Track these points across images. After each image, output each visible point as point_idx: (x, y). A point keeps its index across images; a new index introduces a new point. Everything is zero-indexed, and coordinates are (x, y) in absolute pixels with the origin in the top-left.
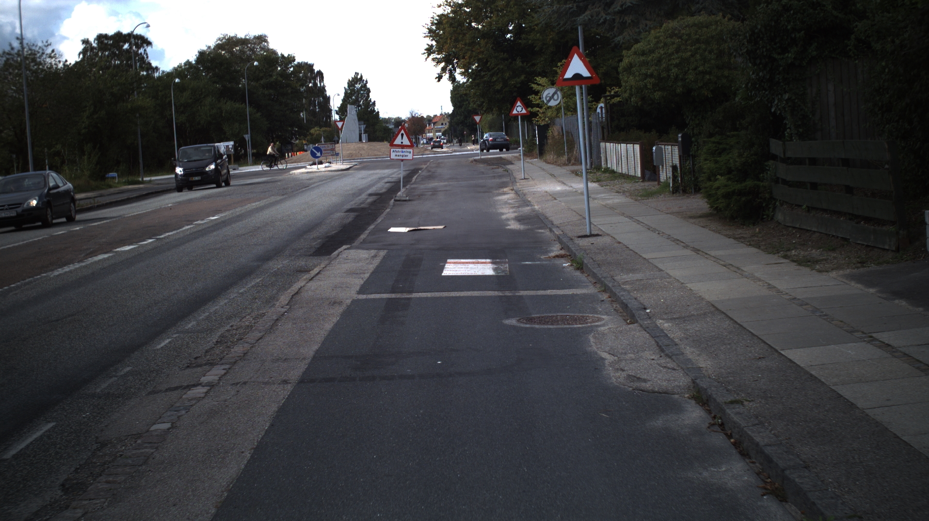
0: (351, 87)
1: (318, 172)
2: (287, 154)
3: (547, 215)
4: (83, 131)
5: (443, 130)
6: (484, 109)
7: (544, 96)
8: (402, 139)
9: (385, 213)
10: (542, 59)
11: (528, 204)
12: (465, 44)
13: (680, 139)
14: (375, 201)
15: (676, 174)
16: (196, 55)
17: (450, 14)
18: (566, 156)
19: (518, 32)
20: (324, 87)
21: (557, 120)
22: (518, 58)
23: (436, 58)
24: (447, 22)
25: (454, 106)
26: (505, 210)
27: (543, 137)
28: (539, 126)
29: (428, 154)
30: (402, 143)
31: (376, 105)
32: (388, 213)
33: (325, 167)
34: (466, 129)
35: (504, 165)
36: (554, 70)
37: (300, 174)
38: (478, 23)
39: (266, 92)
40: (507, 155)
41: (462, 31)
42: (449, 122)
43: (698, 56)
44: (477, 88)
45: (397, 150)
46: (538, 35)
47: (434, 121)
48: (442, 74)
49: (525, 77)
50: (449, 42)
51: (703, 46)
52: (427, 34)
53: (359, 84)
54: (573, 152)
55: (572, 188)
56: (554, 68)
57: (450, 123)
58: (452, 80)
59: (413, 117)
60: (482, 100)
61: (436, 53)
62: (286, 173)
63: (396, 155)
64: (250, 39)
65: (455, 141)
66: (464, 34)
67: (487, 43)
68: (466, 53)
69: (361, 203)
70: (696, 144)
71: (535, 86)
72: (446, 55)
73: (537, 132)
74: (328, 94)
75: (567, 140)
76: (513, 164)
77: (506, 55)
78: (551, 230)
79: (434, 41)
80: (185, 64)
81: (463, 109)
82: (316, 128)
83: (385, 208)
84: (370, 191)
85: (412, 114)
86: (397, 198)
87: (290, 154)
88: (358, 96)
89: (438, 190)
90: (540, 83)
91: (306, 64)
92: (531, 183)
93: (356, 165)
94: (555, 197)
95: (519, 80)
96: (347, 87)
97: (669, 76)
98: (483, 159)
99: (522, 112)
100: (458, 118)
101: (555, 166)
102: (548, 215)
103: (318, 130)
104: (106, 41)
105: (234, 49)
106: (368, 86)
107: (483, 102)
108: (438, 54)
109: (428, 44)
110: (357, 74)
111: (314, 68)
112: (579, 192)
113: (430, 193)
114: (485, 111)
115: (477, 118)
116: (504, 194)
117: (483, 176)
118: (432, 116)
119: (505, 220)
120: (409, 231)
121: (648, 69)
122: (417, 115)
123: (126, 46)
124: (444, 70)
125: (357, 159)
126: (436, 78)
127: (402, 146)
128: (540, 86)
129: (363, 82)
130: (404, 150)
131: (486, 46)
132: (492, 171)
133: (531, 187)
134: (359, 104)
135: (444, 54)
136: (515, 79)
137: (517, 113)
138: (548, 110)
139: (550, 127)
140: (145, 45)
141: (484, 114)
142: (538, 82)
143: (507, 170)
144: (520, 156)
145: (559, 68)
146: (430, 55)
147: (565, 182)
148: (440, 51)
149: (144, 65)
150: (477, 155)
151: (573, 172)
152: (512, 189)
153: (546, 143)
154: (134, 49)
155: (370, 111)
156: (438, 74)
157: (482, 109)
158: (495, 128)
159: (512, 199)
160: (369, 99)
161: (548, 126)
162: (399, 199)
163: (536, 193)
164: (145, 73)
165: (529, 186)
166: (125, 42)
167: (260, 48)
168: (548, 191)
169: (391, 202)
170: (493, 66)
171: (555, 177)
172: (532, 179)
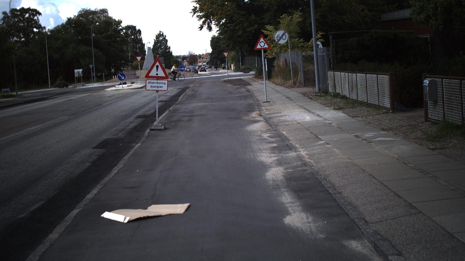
0: (157, 39)
1: (122, 89)
2: (113, 76)
5: (207, 61)
6: (231, 48)
7: (276, 36)
8: (157, 72)
10: (268, 15)
12: (218, 6)
16: (66, 20)
18: (292, 81)
20: (141, 38)
21: (282, 55)
22: (253, 14)
23: (199, 15)
25: (212, 49)
26: (265, 158)
27: (270, 66)
28: (268, 59)
30: (157, 74)
31: (171, 48)
33: (128, 86)
34: (219, 61)
35: (245, 86)
37: (111, 91)
39: (106, 41)
42: (210, 57)
44: (225, 34)
45: (153, 81)
47: (202, 57)
48: (203, 25)
49: (258, 26)
50: (207, 4)
53: (162, 37)
54: (298, 78)
55: (322, 119)
56: (278, 20)
57: (210, 58)
58: (209, 29)
59: (191, 55)
61: (199, 12)
62: (103, 90)
63: (151, 87)
64: (97, 11)
65: (213, 67)
67: (232, 5)
68: (219, 11)
71: (265, 32)
73: (266, 62)
75: (292, 68)
76: (251, 85)
77: (245, 12)
79: (198, 4)
81: (217, 51)
83: (138, 139)
85: (190, 54)
87: (115, 76)
88: (161, 44)
89: (196, 113)
90: (268, 29)
91: (132, 26)
92: (275, 107)
94: (314, 133)
95: (253, 28)
96: (155, 39)
99: (264, 47)
100: (215, 55)
104: (16, 13)
105: (89, 17)
106: (166, 38)
107: (230, 43)
108: (201, 13)
109: (194, 6)
110: (160, 31)
111: (137, 28)
112: (335, 125)
114: (231, 49)
115: (226, 54)
117: (232, 96)
118: (202, 55)
123: (27, 15)
124: (204, 23)
126: (199, 28)
127: (158, 78)
128: (268, 32)
129: (164, 36)
130: (159, 81)
132: (238, 90)
133: (277, 113)
134: (161, 48)
135: (204, 13)
136: (251, 28)
137: (260, 47)
138: (275, 48)
139: (276, 59)
140: (38, 15)
141: (230, 51)
142: (267, 29)
143: (248, 91)
144: (253, 78)
145: (281, 20)
146: (195, 13)
147: (306, 107)
148: (201, 10)
149: (37, 26)
150: (225, 77)
151: (304, 94)
152: (260, 115)
153: (273, 70)
154: (32, 17)
155: (167, 52)
156: (201, 25)
157: (229, 48)
158: (235, 60)
159: (266, 132)
160: (167, 45)
161: (274, 59)
162: (154, 128)
163: (287, 123)
164: (37, 30)
165: (276, 112)
166: (26, 13)
167: (103, 16)
168: (300, 121)
169: (148, 130)
170: (236, 19)
171: (292, 100)
172: (274, 102)
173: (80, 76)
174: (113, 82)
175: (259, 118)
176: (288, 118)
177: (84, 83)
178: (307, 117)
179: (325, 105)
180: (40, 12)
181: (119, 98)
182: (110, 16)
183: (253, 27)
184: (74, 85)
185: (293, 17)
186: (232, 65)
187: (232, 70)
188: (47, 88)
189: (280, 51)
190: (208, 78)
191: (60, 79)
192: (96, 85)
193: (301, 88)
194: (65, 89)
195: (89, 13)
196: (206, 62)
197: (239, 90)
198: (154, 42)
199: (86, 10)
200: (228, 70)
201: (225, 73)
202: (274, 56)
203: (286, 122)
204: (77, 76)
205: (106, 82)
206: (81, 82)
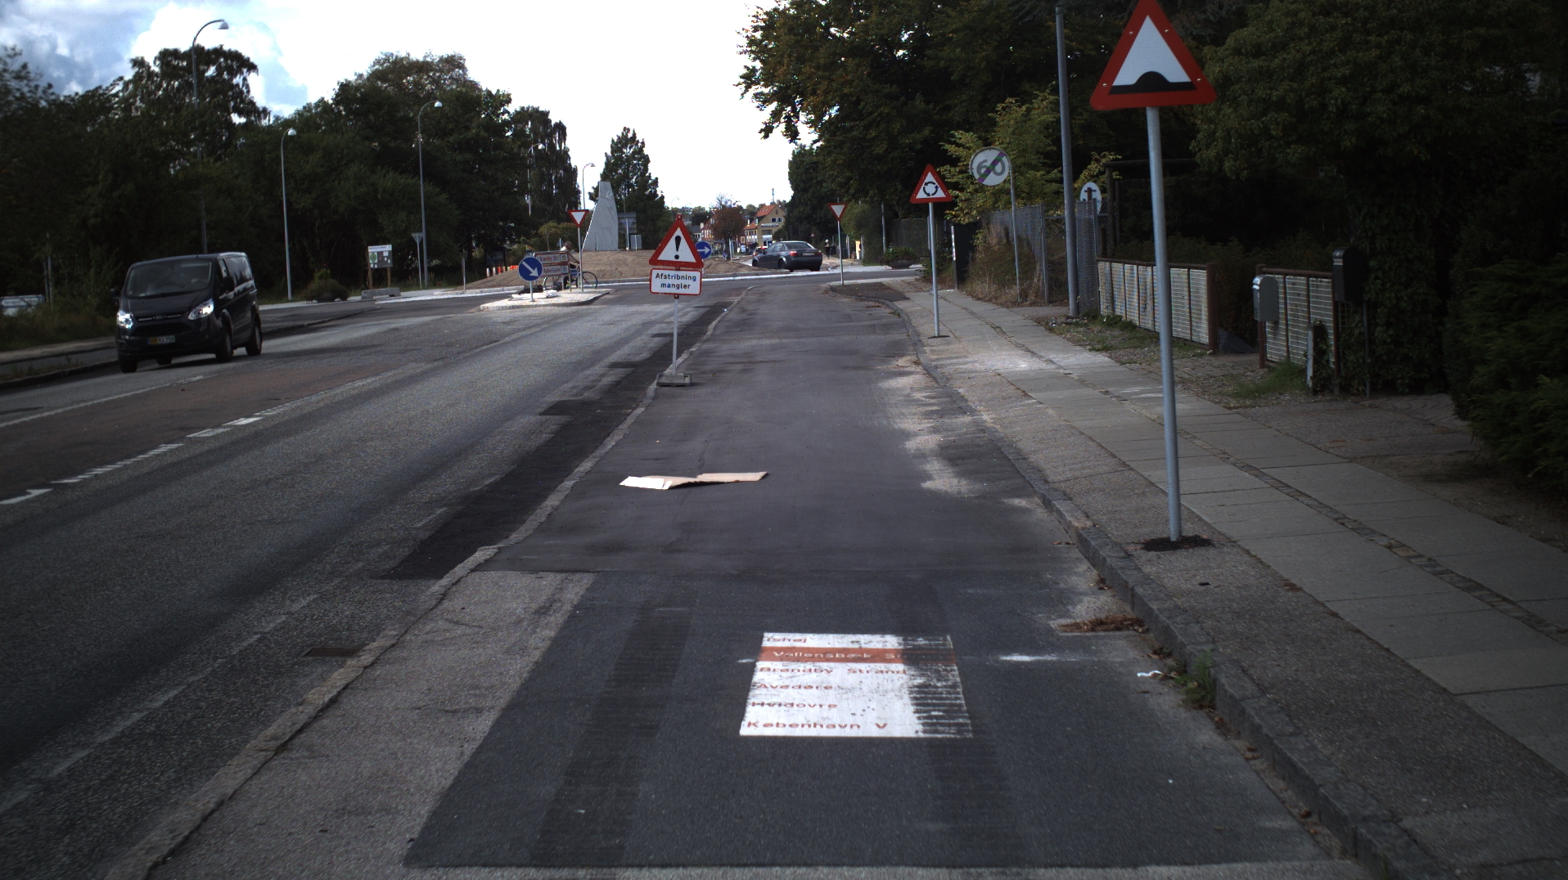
0: (616, 152)
1: (532, 306)
2: (488, 270)
3: (1020, 445)
4: (93, 221)
5: (774, 230)
6: (852, 191)
7: (975, 165)
8: (677, 249)
9: (630, 420)
10: (964, 97)
11: (963, 404)
12: (818, 68)
13: (1338, 263)
14: (618, 383)
15: (1324, 347)
16: (334, 89)
17: (788, 9)
18: (1018, 287)
19: (918, 46)
20: (566, 152)
21: (997, 216)
22: (918, 94)
23: (762, 93)
24: (784, 24)
25: (794, 188)
26: (909, 424)
27: (965, 247)
28: (958, 226)
29: (745, 275)
30: (677, 257)
31: (659, 184)
32: (638, 422)
33: (547, 297)
34: (814, 228)
35: (891, 301)
36: (989, 117)
38: (842, 26)
39: (459, 158)
40: (892, 279)
41: (811, 41)
42: (785, 217)
43: (1397, 60)
44: (838, 150)
45: (666, 273)
46: (958, 50)
47: (759, 215)
48: (773, 123)
49: (932, 132)
50: (785, 61)
51: (1409, 36)
52: (745, 49)
53: (630, 148)
54: (1033, 279)
55: (1053, 366)
56: (990, 115)
57: (788, 218)
58: (791, 136)
59: (724, 207)
60: (848, 174)
61: (762, 83)
62: (473, 306)
63: (663, 285)
64: (432, 62)
66: (816, 49)
67: (858, 66)
68: (819, 83)
69: (587, 388)
70: (1380, 274)
71: (951, 148)
72: (780, 88)
73: (953, 236)
74: (574, 162)
75: (1019, 255)
76: (907, 299)
77: (894, 89)
78: (1047, 504)
79: (758, 61)
80: (317, 105)
81: (809, 195)
82: (551, 224)
83: (634, 402)
84: (615, 357)
85: (721, 204)
86: (664, 380)
87: (494, 269)
88: (628, 169)
89: (759, 358)
90: (960, 142)
91: (536, 110)
92: (956, 347)
93: (608, 293)
94: (1024, 388)
95: (919, 137)
96: (609, 153)
97: (1324, 106)
98: (846, 286)
99: (935, 196)
100: (802, 209)
101: (996, 307)
102: (1026, 445)
103: (554, 227)
104: (175, 62)
105: (404, 81)
106: (646, 151)
107: (850, 179)
108: (766, 86)
109: (746, 67)
110: (626, 130)
111: (550, 117)
112: (1075, 376)
113: (739, 367)
114: (853, 196)
115: (838, 209)
116: (903, 374)
117: (851, 324)
118: (757, 206)
119: (916, 457)
120: (671, 488)
121: (1271, 89)
122: (729, 203)
123: (211, 71)
124: (776, 115)
125: (613, 282)
126: (760, 132)
127: (678, 265)
128: (961, 149)
129: (637, 145)
130: (681, 273)
131: (857, 70)
132: (868, 312)
133: (957, 358)
134: (628, 182)
135: (777, 86)
136: (913, 135)
137: (925, 196)
138: (979, 194)
139: (980, 228)
140: (245, 70)
141: (850, 201)
142: (958, 141)
143: (897, 313)
144: (916, 282)
145: (1000, 114)
146: (751, 88)
147: (1030, 347)
148: (768, 80)
149: (242, 106)
150: (836, 277)
151: (1039, 321)
152: (917, 363)
153: (972, 259)
154: (225, 76)
155: (648, 196)
156: (766, 123)
157: (847, 191)
158: (865, 227)
159: (920, 390)
160: (647, 174)
161: (975, 226)
162: (667, 382)
163: (973, 375)
164: (243, 120)
165: (954, 356)
166: (208, 64)
167: (451, 78)
168: (1001, 371)
169: (654, 386)
170: (870, 109)
171: (1004, 333)
172: (956, 337)
173: (385, 266)
174: (494, 286)
175: (913, 368)
176: (978, 366)
177: (395, 290)
178: (1022, 364)
179: (1078, 343)
180: (252, 60)
181: (534, 326)
182: (472, 79)
183: (919, 133)
184: (366, 295)
185: (1031, 106)
186: (858, 243)
187: (858, 257)
188: (281, 303)
189: (995, 203)
190: (783, 280)
191: (322, 275)
192: (438, 294)
193: (1037, 308)
194: (337, 306)
195: (406, 67)
196: (773, 232)
197: (871, 312)
198: (606, 164)
199: (397, 57)
200: (842, 258)
201: (835, 267)
202: (975, 217)
203: (973, 372)
204: (376, 266)
205: (470, 285)
206: (386, 286)
